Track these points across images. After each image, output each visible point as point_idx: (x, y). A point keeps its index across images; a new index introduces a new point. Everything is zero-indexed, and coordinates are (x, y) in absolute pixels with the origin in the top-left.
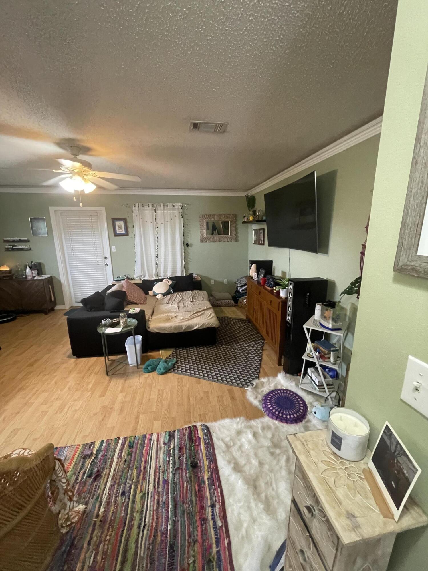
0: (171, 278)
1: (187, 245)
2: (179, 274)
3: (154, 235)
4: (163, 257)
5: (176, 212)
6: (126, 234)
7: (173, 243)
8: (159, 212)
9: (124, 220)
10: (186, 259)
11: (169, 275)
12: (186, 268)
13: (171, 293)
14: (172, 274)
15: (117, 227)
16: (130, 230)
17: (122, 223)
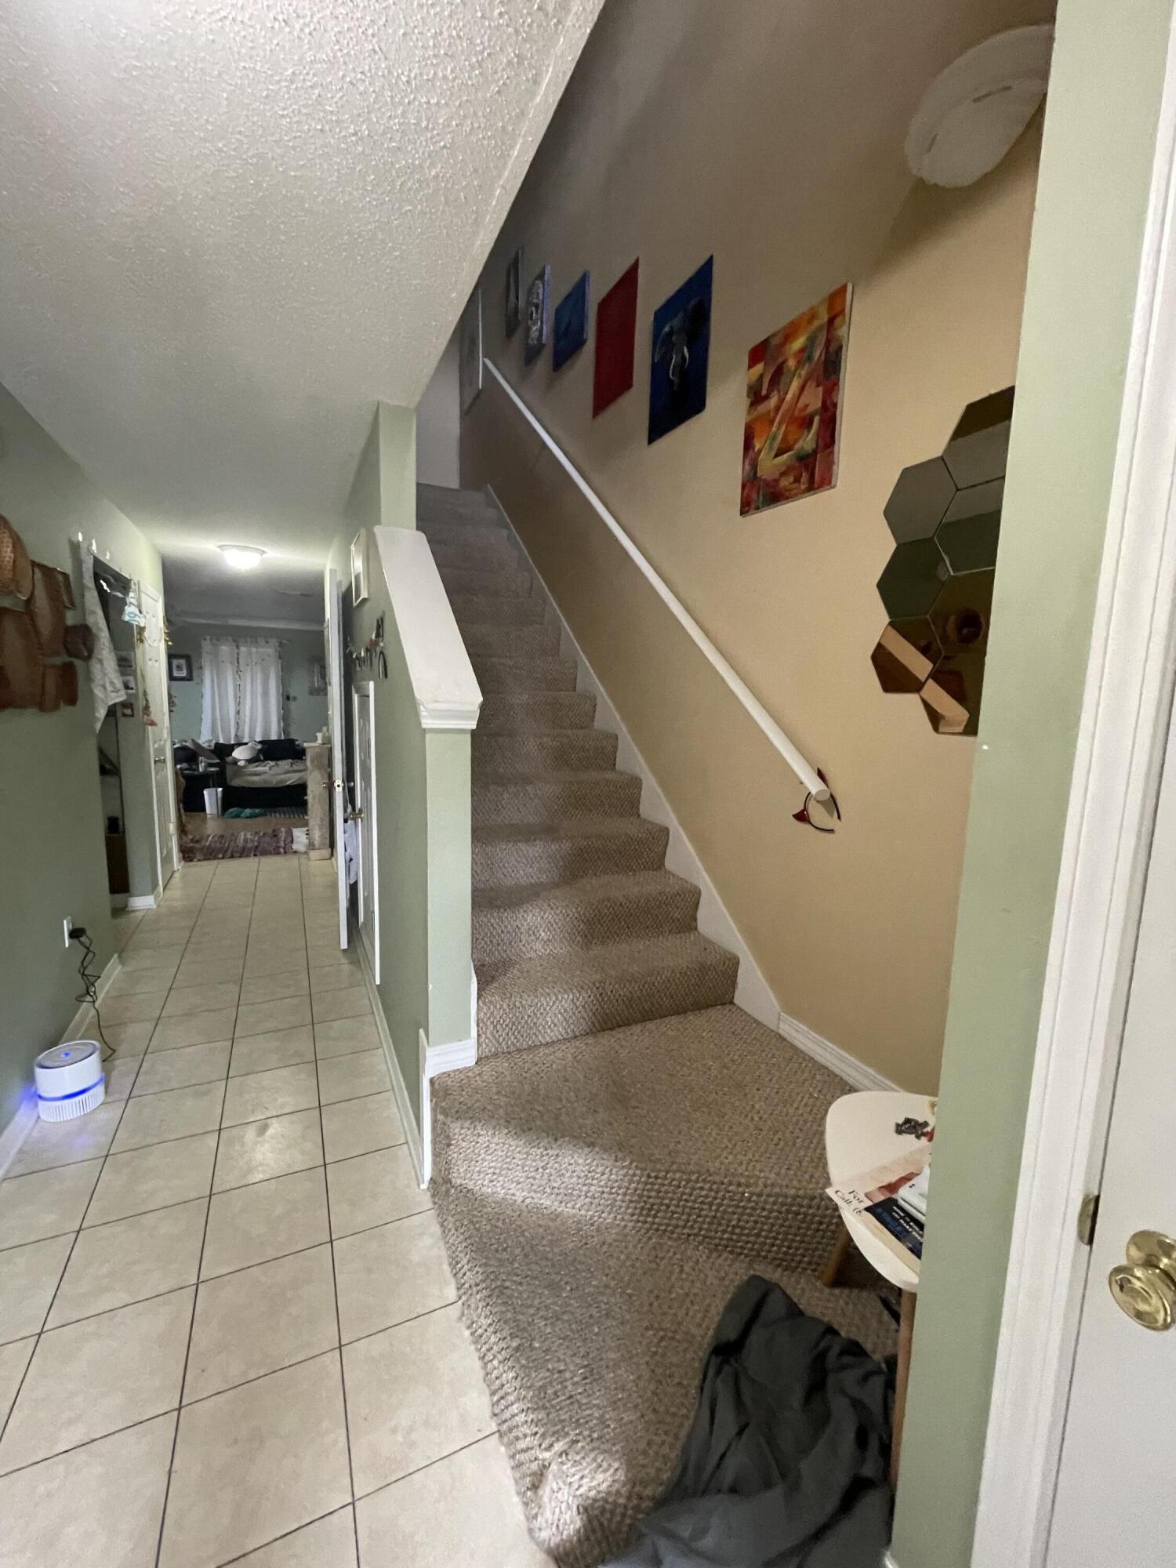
0: (260, 742)
1: (288, 698)
2: (274, 737)
3: (235, 680)
4: (248, 713)
5: (271, 651)
6: (189, 678)
7: (266, 693)
8: (243, 649)
9: (188, 658)
10: (285, 718)
11: (259, 739)
12: (286, 731)
13: (260, 761)
14: (263, 737)
15: (174, 667)
16: (195, 674)
17: (183, 662)
